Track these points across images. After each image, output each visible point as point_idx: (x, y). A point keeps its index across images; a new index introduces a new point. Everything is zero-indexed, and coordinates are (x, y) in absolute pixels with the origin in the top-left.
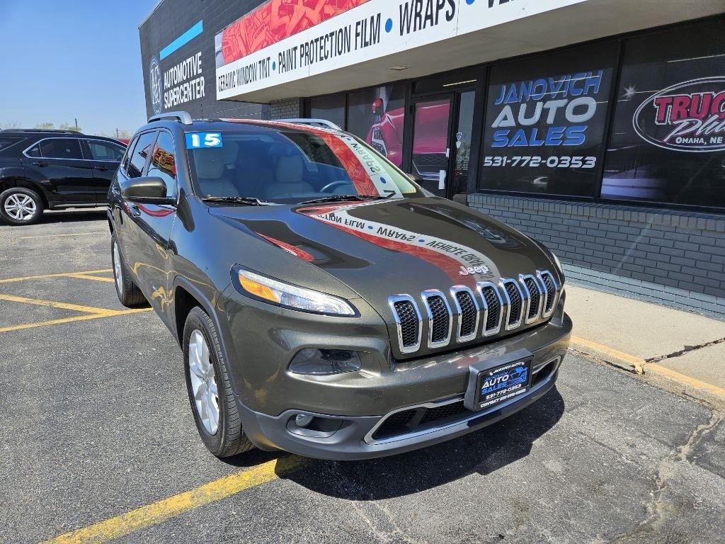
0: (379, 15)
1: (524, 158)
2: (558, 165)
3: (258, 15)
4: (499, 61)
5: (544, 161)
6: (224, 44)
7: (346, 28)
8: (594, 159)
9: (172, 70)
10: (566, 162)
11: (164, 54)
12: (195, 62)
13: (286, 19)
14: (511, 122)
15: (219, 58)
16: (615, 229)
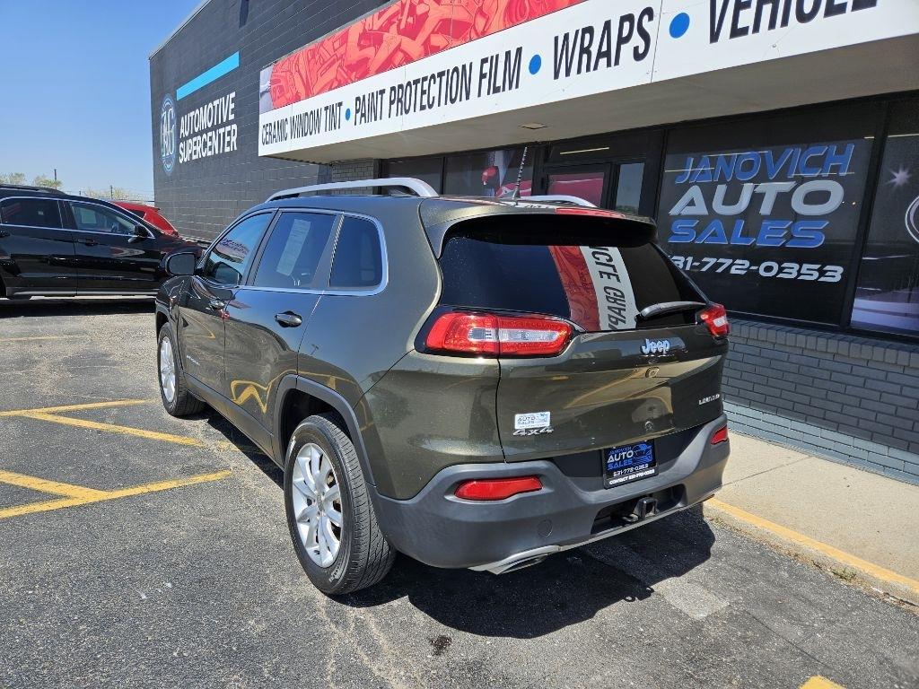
0: (519, 51)
1: (721, 260)
2: (777, 274)
3: (328, 45)
4: (685, 124)
5: (753, 268)
6: (273, 82)
7: (464, 67)
8: (840, 270)
9: (192, 114)
10: (791, 270)
11: (183, 92)
12: (225, 106)
13: (370, 52)
14: (700, 209)
15: (264, 101)
16: (881, 375)
